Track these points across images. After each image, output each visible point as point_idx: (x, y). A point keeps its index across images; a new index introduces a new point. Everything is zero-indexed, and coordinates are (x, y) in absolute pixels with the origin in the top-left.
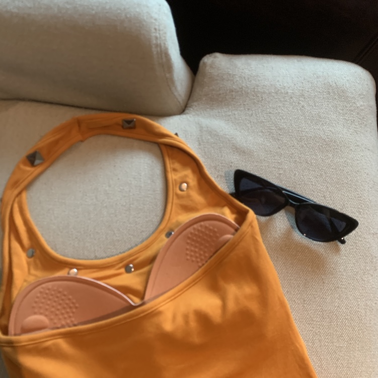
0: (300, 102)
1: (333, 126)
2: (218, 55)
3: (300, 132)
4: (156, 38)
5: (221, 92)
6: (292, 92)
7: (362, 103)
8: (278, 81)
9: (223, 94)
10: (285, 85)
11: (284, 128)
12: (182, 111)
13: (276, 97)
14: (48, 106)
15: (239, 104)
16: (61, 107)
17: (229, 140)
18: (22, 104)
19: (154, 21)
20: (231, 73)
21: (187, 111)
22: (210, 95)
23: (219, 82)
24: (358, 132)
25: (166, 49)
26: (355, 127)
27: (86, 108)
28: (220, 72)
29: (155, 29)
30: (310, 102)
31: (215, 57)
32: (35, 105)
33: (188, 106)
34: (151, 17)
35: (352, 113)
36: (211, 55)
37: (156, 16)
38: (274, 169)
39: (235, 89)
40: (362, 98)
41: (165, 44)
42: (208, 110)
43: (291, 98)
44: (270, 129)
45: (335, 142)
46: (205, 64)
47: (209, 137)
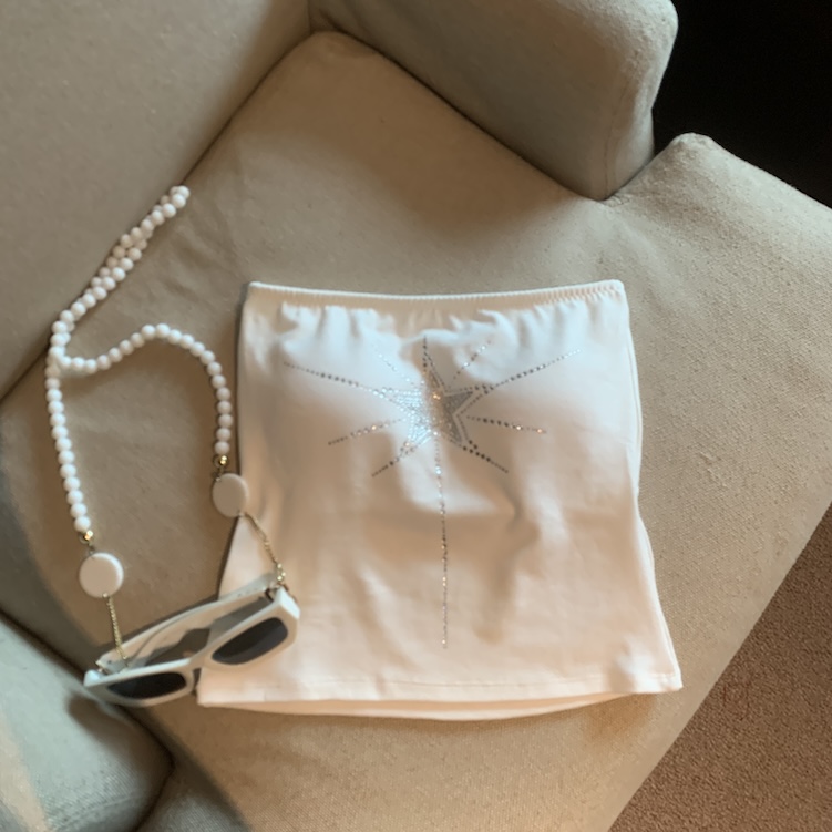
0: (791, 282)
1: (819, 347)
2: (709, 141)
3: (761, 326)
4: (630, 67)
5: (680, 200)
6: (788, 260)
8: (777, 234)
9: (681, 205)
10: (784, 244)
11: (741, 308)
12: (603, 198)
13: (758, 254)
14: (413, 81)
15: (696, 233)
16: (431, 94)
17: (648, 279)
18: (378, 57)
19: (641, 40)
20: (712, 180)
21: (610, 201)
22: (659, 197)
23: (685, 183)
25: (637, 91)
27: (465, 115)
28: (695, 169)
29: (636, 53)
30: (805, 291)
31: (703, 143)
32: (395, 68)
33: (617, 194)
34: (642, 32)
36: (698, 136)
37: (648, 33)
38: (689, 357)
39: (704, 208)
41: (637, 82)
42: (645, 217)
44: (720, 297)
45: (806, 371)
46: (680, 144)
47: (621, 258)
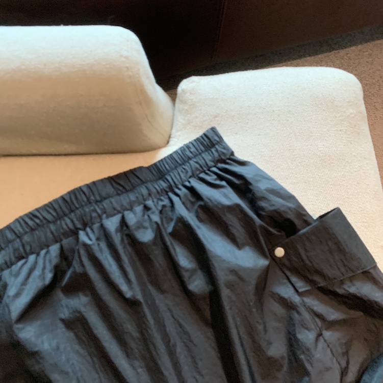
0: (288, 119)
1: (326, 140)
3: (291, 151)
4: (130, 77)
5: (205, 119)
6: (278, 109)
7: (351, 111)
8: (263, 100)
10: (270, 103)
11: (275, 149)
16: (40, 157)
19: (124, 60)
20: (212, 97)
22: (193, 124)
24: (352, 142)
25: (142, 86)
26: (348, 136)
28: (200, 97)
30: (298, 118)
33: (171, 136)
35: (343, 122)
39: (219, 114)
40: (351, 105)
41: (139, 81)
43: (279, 115)
44: (261, 152)
45: (329, 156)
